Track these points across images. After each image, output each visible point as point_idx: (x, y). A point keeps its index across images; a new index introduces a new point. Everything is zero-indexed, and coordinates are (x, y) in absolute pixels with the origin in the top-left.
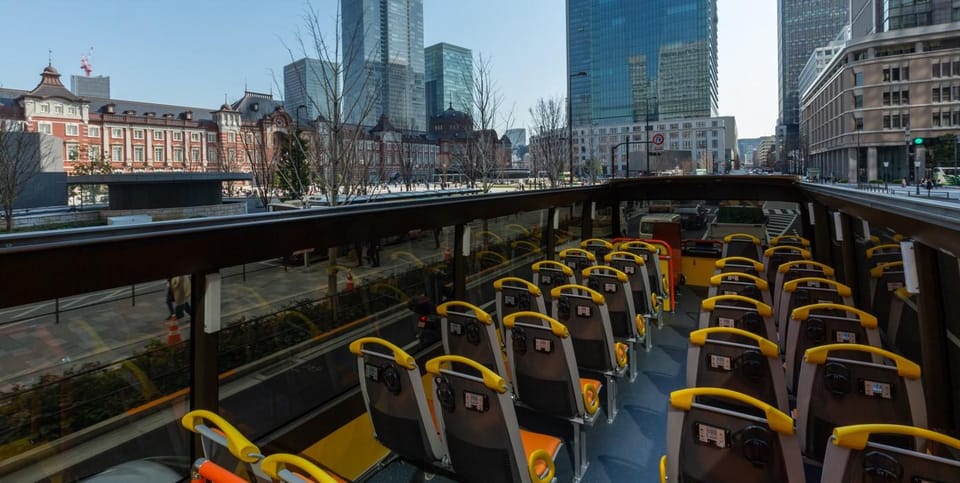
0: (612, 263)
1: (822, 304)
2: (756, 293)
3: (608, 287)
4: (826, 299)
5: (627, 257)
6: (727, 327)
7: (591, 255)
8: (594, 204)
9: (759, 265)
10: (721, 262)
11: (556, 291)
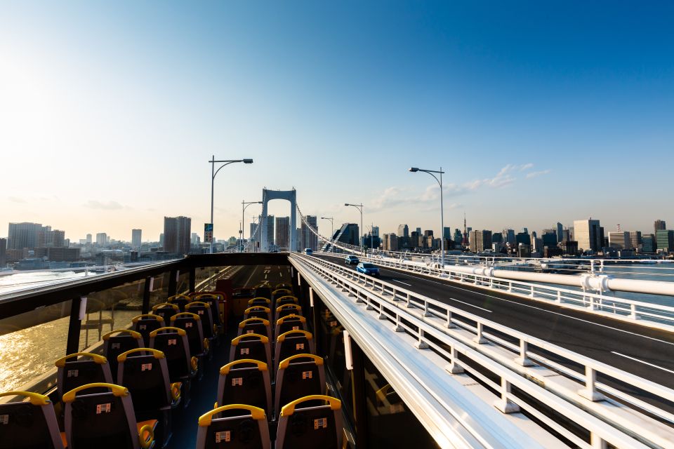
0: (191, 310)
1: (291, 316)
2: (264, 315)
3: (187, 325)
4: (292, 313)
5: (199, 304)
6: (250, 334)
7: (175, 306)
8: (178, 272)
9: (268, 301)
10: (251, 301)
11: (153, 333)
